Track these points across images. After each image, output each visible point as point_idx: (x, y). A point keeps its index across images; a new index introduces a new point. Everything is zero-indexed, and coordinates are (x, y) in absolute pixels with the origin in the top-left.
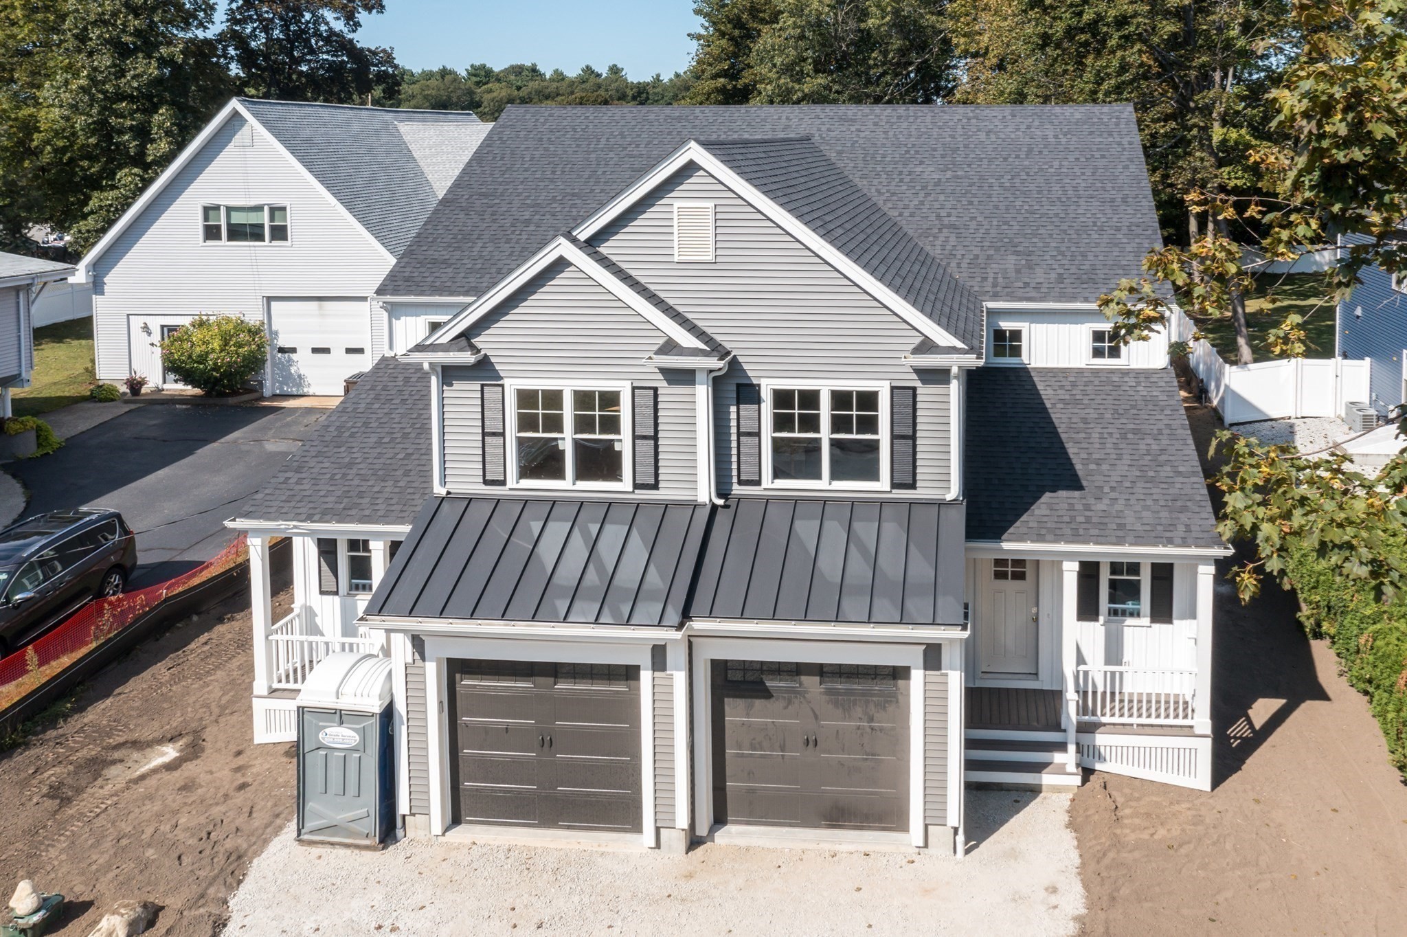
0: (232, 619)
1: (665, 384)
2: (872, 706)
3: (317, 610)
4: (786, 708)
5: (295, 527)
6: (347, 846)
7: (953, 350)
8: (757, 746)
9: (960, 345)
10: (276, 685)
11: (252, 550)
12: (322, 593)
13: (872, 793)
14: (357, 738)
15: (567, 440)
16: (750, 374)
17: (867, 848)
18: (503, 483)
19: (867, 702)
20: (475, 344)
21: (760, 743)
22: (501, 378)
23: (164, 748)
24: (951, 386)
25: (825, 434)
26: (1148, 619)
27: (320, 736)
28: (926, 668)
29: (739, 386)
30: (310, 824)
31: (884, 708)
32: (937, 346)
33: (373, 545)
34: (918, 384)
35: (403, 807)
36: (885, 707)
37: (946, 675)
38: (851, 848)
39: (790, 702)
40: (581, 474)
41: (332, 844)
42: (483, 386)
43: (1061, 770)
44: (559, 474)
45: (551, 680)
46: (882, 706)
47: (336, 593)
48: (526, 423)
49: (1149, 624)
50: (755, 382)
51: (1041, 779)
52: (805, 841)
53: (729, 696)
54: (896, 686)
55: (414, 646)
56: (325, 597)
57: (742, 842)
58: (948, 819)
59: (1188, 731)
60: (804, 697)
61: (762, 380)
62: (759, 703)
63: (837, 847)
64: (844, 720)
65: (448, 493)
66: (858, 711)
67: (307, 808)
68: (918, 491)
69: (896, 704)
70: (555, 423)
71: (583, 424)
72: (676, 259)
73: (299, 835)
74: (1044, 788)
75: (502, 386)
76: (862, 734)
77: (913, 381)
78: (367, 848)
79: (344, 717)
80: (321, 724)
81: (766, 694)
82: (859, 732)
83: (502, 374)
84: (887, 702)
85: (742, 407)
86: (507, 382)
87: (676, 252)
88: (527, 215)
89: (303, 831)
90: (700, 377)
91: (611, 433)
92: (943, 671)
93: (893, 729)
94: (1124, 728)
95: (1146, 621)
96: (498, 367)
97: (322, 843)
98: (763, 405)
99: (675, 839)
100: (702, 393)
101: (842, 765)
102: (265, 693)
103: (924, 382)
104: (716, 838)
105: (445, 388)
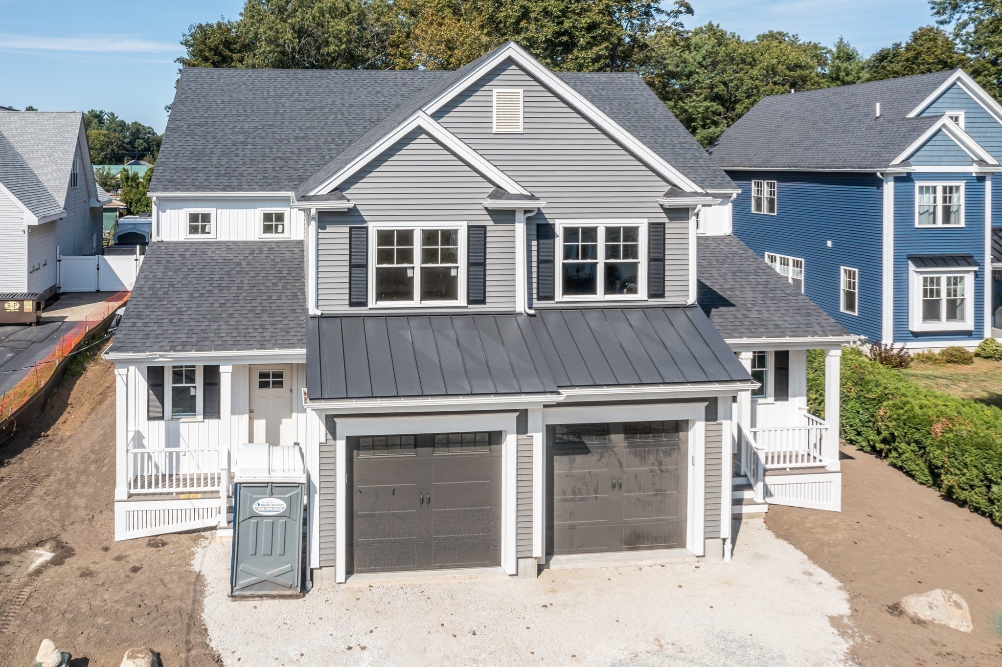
0: (9, 463)
1: (492, 223)
2: (661, 454)
3: (145, 434)
4: (599, 460)
5: (162, 356)
6: (273, 597)
7: (695, 194)
8: (577, 492)
9: (700, 190)
10: (133, 491)
11: (118, 378)
12: (150, 418)
13: (660, 520)
14: (285, 506)
15: (416, 269)
16: (547, 216)
17: (663, 562)
18: (365, 304)
19: (658, 451)
20: (346, 195)
21: (579, 489)
22: (365, 222)
23: (37, 551)
24: (690, 221)
25: (601, 260)
26: (773, 398)
27: (254, 506)
28: (707, 420)
29: (538, 226)
30: (241, 583)
31: (670, 455)
32: (684, 192)
33: (222, 369)
34: (666, 220)
35: (314, 562)
36: (670, 453)
37: (721, 424)
38: (650, 562)
39: (602, 456)
40: (425, 296)
41: (261, 597)
42: (351, 228)
43: (752, 503)
44: (408, 295)
45: (430, 449)
46: (668, 453)
47: (162, 418)
48: (384, 256)
49: (773, 402)
50: (550, 222)
51: (741, 509)
52: (617, 560)
53: (557, 454)
54: (678, 437)
55: (327, 428)
56: (152, 423)
57: (570, 566)
58: (721, 533)
59: (821, 469)
60: (613, 451)
61: (556, 220)
62: (579, 458)
63: (640, 563)
64: (641, 466)
65: (322, 314)
66: (651, 459)
67: (240, 568)
68: (666, 299)
69: (679, 451)
70: (406, 256)
71: (429, 256)
72: (494, 130)
73: (232, 592)
74: (743, 517)
75: (367, 228)
76: (654, 476)
77: (662, 218)
78: (291, 597)
79: (274, 488)
80: (254, 496)
81: (586, 450)
82: (651, 474)
83: (366, 218)
84: (672, 449)
85: (541, 241)
86: (370, 225)
87: (494, 125)
88: (241, 138)
89: (235, 589)
90: (520, 216)
91: (449, 262)
92: (719, 421)
93: (676, 470)
94: (781, 471)
95: (771, 399)
96: (363, 213)
97: (253, 596)
98: (557, 240)
99: (530, 566)
100: (520, 228)
101: (639, 500)
102: (126, 498)
103: (671, 219)
104: (551, 565)
105: (320, 231)
